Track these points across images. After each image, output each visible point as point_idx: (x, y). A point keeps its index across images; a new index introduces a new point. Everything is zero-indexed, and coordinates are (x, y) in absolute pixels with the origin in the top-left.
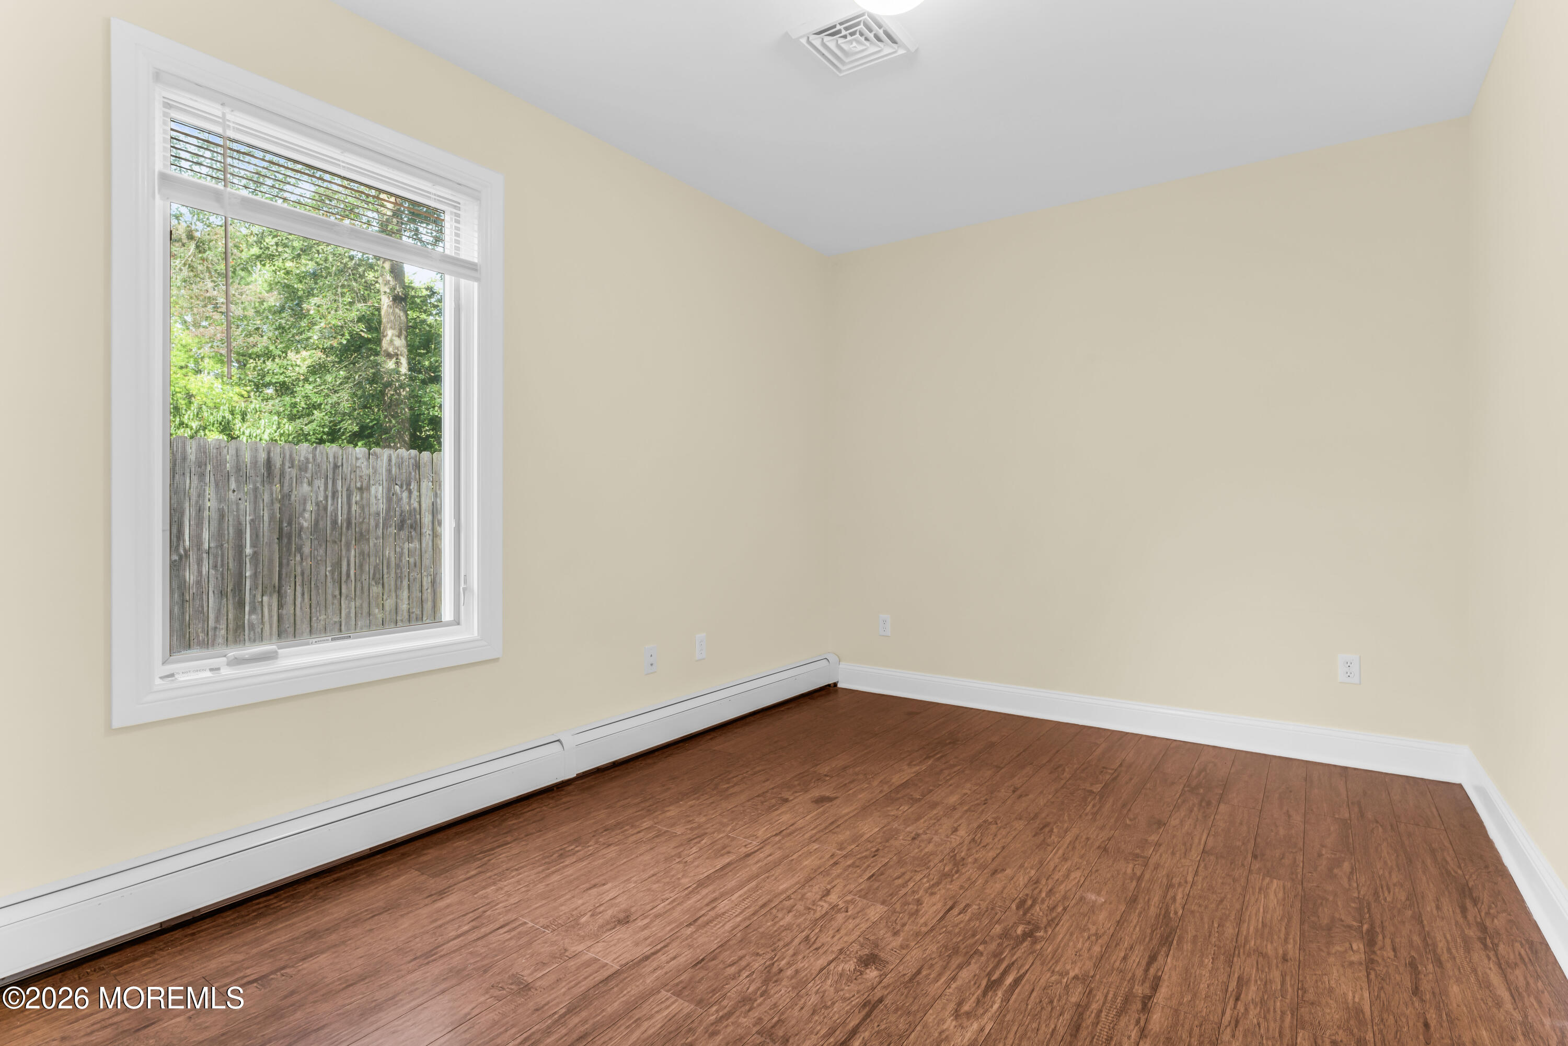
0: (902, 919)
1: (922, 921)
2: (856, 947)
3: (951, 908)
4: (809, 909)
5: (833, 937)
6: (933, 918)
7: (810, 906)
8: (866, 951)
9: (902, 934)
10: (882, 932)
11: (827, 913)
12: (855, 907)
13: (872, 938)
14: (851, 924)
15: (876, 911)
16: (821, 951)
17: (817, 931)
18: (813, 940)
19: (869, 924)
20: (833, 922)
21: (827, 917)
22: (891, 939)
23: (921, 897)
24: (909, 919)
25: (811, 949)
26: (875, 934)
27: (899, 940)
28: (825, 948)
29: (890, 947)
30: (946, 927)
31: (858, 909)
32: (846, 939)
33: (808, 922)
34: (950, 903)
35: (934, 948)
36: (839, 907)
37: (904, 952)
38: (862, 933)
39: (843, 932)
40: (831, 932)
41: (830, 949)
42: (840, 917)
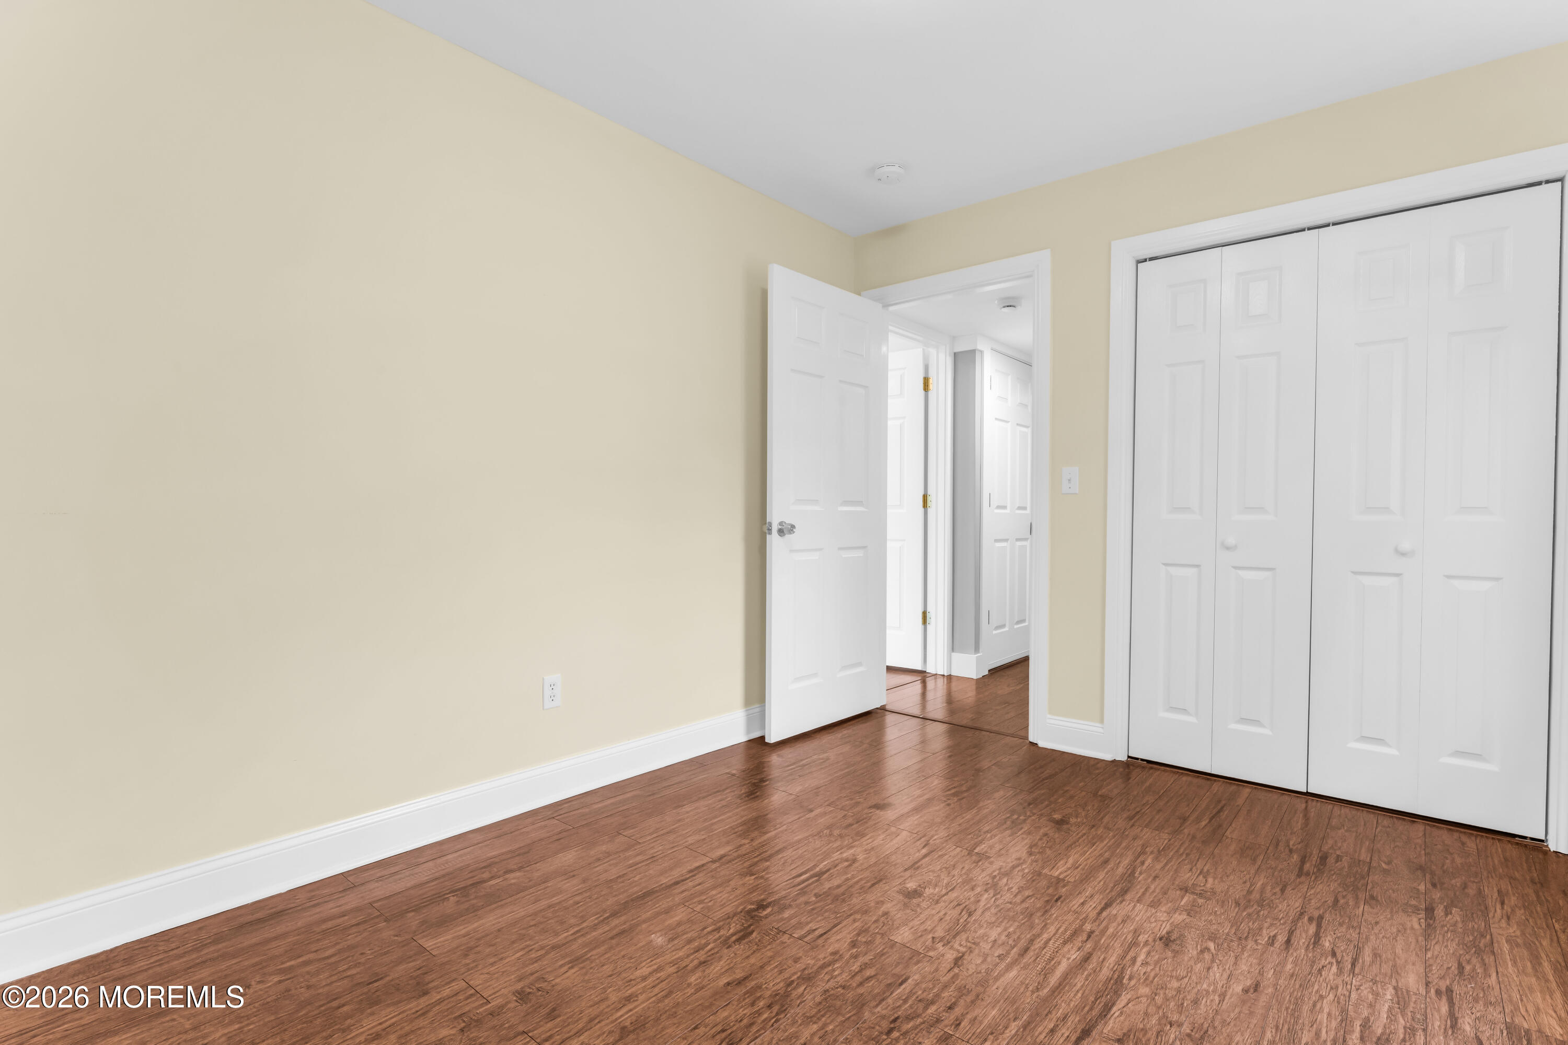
0: (877, 927)
1: (857, 924)
2: (924, 905)
3: (822, 935)
4: (974, 943)
5: (945, 914)
6: (845, 926)
7: (973, 946)
8: (915, 901)
9: (880, 913)
10: (899, 915)
11: (954, 937)
12: (925, 942)
13: (908, 911)
14: (928, 925)
15: (903, 935)
16: (955, 903)
17: (961, 920)
18: (964, 913)
19: (911, 924)
20: (947, 927)
21: (954, 933)
22: (891, 909)
23: (849, 950)
24: (869, 927)
25: (964, 905)
26: (905, 914)
27: (884, 908)
28: (952, 905)
29: (894, 903)
30: (836, 918)
31: (922, 939)
32: (934, 912)
33: (972, 929)
34: (820, 941)
35: (855, 900)
36: (942, 944)
37: (881, 899)
38: (919, 916)
39: (936, 918)
40: (948, 918)
41: (947, 904)
42: (940, 933)
